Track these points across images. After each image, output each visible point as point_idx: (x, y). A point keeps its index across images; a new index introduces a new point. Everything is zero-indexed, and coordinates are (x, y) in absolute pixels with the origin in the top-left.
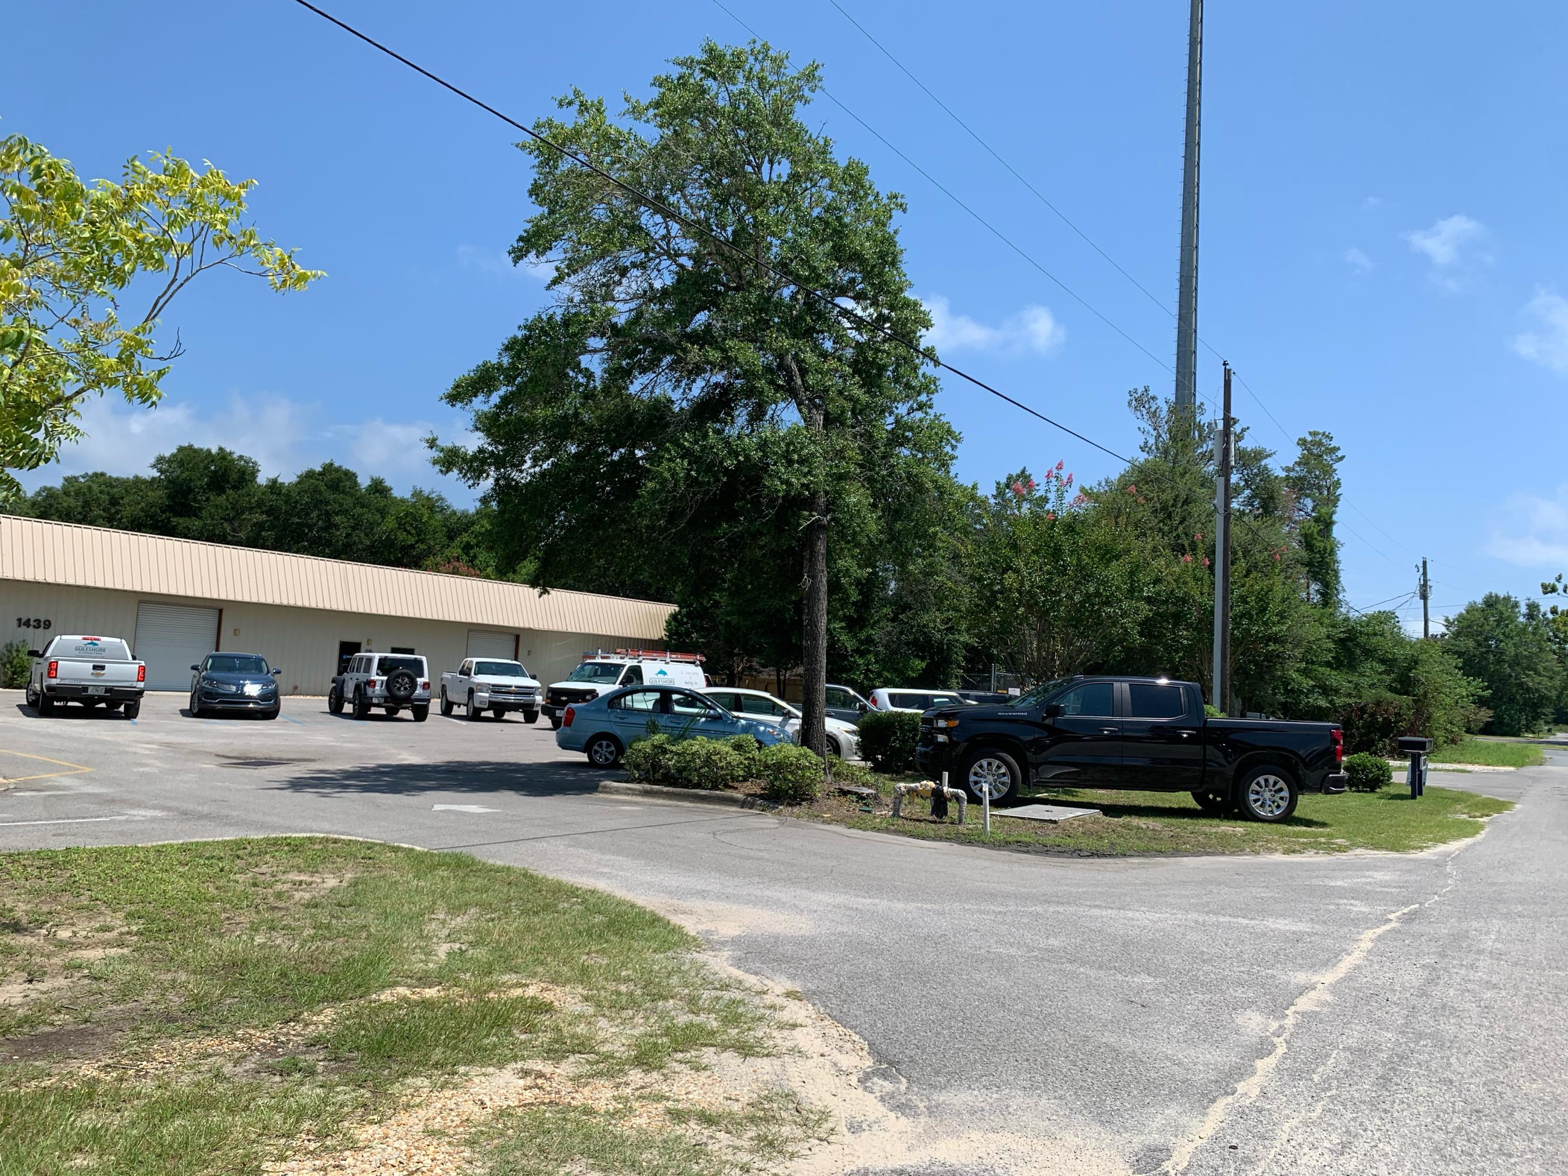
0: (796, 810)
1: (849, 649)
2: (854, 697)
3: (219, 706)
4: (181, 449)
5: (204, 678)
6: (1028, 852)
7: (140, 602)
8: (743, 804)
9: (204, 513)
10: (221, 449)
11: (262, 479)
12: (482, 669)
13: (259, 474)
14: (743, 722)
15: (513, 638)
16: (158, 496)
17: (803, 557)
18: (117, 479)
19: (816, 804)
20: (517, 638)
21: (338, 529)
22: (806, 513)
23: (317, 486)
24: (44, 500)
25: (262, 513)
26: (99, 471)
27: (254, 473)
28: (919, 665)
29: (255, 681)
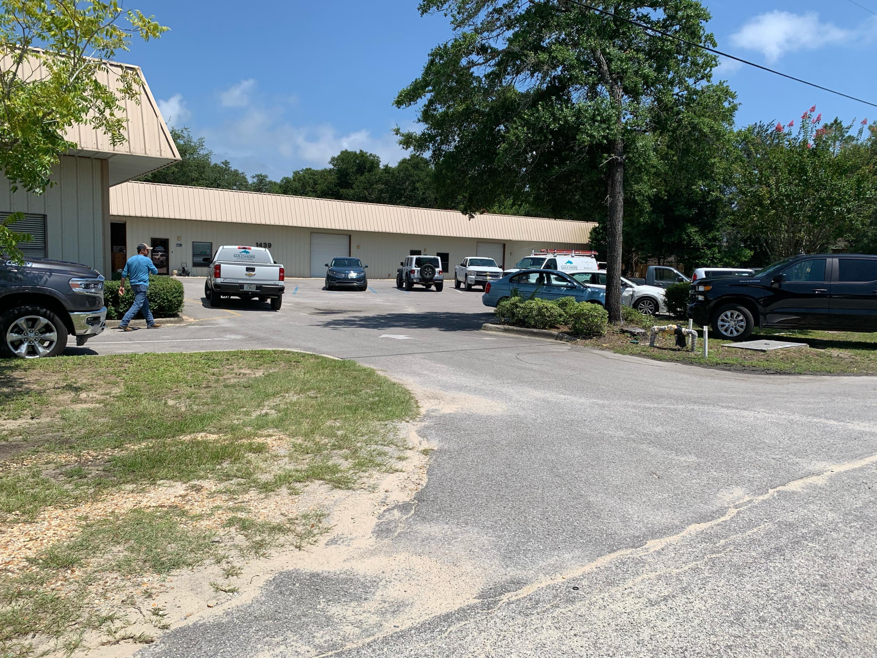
0: (588, 342)
1: (700, 245)
2: (677, 274)
3: (337, 285)
4: (342, 153)
5: (330, 270)
6: (729, 370)
7: (311, 233)
8: (557, 337)
9: (354, 186)
10: (361, 151)
11: (381, 166)
12: (473, 263)
13: (381, 163)
14: (589, 290)
15: (502, 245)
16: (333, 178)
17: (608, 184)
18: (316, 171)
19: (602, 338)
20: (504, 245)
21: (418, 190)
22: (605, 155)
23: (407, 167)
24: (285, 184)
25: (382, 184)
26: (308, 167)
27: (378, 164)
28: (749, 253)
29: (355, 271)
